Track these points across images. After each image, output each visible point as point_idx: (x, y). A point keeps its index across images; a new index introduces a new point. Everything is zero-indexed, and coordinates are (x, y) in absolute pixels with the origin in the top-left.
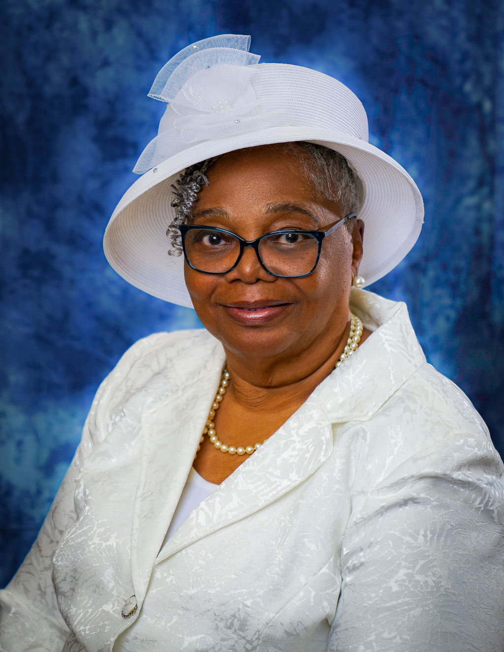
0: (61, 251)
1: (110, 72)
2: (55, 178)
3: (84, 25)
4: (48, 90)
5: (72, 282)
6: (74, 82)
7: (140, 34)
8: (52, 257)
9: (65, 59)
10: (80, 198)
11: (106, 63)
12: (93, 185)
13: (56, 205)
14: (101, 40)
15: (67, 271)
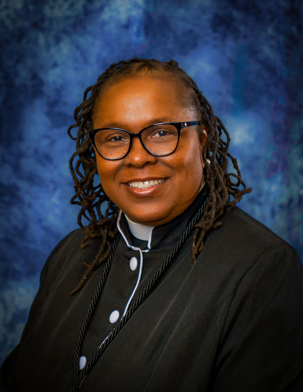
0: (23, 185)
1: (58, 71)
2: (21, 138)
3: (42, 40)
4: (18, 81)
5: (30, 205)
6: (35, 76)
7: (78, 47)
8: (18, 189)
9: (29, 62)
10: (36, 151)
11: (55, 65)
12: (45, 143)
13: (21, 155)
14: (53, 50)
15: (27, 198)
